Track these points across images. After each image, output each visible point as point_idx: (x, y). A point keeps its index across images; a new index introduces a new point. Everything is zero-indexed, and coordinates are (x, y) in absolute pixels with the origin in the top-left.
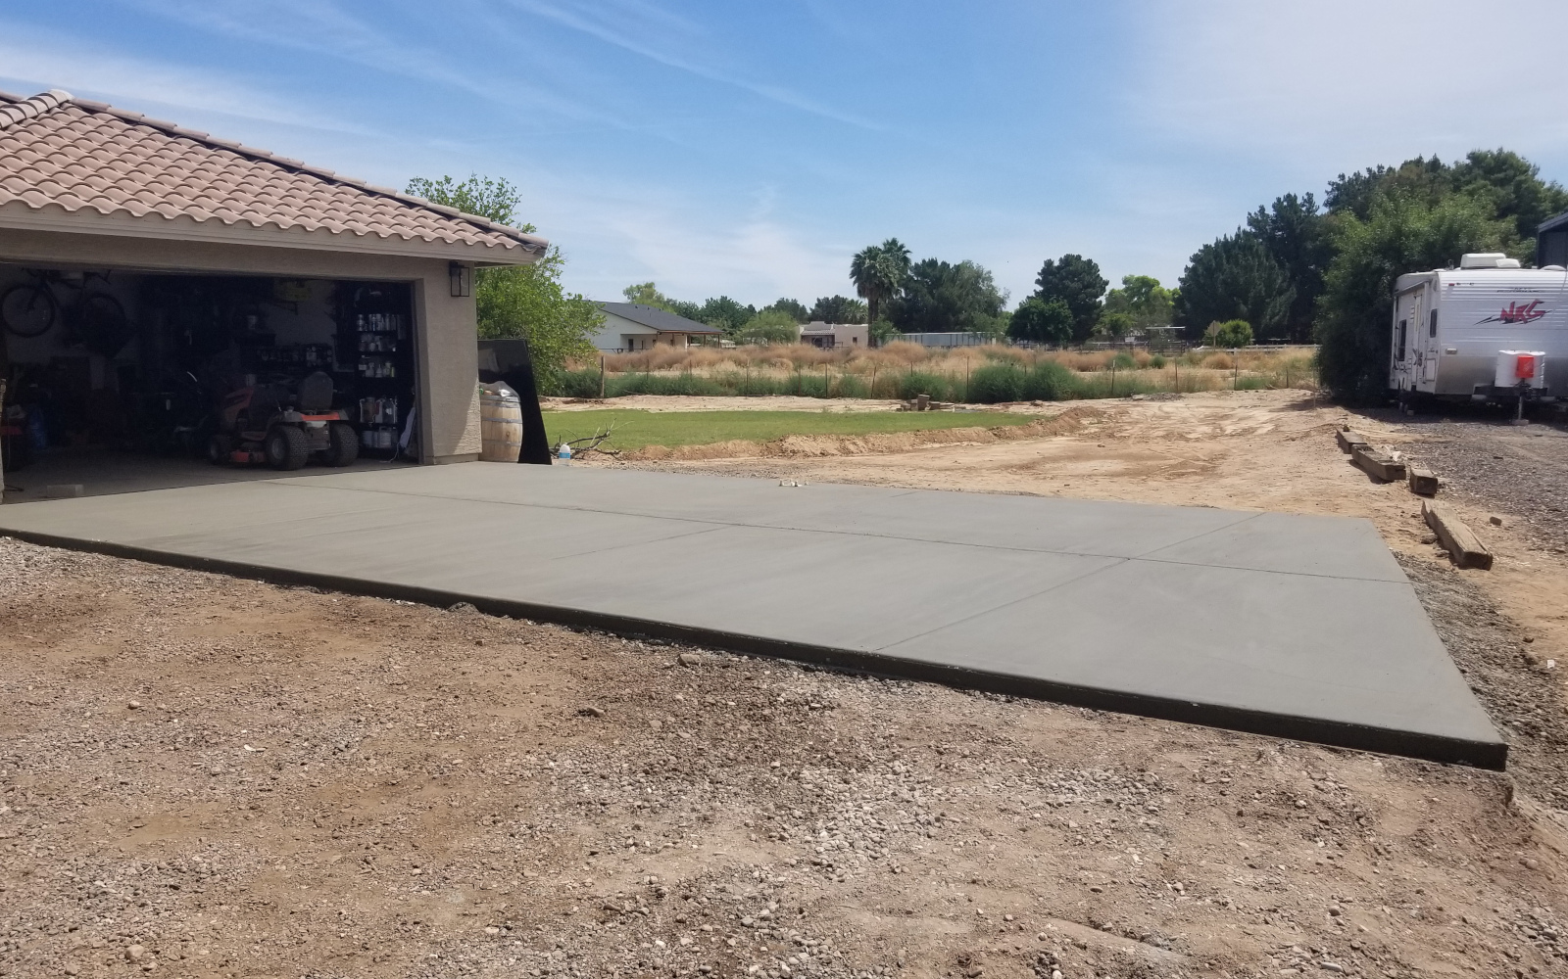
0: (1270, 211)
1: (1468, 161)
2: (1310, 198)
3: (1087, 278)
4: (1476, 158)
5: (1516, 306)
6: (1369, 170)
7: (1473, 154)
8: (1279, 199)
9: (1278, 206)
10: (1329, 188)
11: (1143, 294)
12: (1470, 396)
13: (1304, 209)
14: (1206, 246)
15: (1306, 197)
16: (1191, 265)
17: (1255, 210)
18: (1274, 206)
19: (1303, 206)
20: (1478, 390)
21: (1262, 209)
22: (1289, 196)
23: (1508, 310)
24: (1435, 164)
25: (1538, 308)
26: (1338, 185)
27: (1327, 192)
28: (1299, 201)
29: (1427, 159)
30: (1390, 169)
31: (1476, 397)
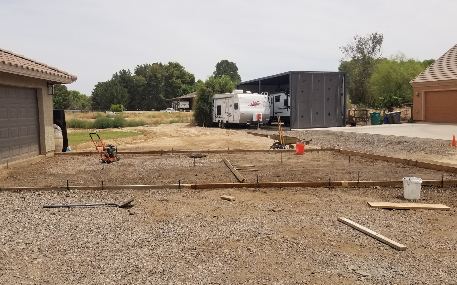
0: (119, 74)
1: (168, 64)
2: (129, 71)
3: (64, 91)
4: (171, 64)
5: (254, 102)
6: (144, 65)
7: (170, 62)
8: (121, 71)
9: (121, 72)
10: (135, 69)
11: (75, 96)
12: (246, 124)
13: (128, 74)
14: (99, 83)
15: (128, 71)
16: (95, 88)
17: (114, 73)
18: (120, 72)
19: (128, 73)
20: (248, 122)
21: (116, 73)
22: (123, 70)
23: (252, 103)
24: (161, 64)
25: (258, 103)
26: (137, 68)
27: (135, 70)
28: (126, 72)
29: (159, 63)
30: (150, 65)
31: (248, 124)
